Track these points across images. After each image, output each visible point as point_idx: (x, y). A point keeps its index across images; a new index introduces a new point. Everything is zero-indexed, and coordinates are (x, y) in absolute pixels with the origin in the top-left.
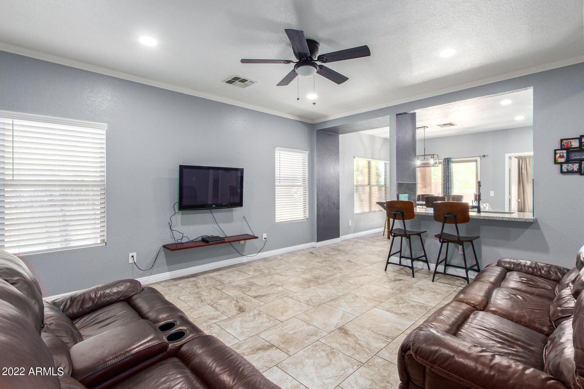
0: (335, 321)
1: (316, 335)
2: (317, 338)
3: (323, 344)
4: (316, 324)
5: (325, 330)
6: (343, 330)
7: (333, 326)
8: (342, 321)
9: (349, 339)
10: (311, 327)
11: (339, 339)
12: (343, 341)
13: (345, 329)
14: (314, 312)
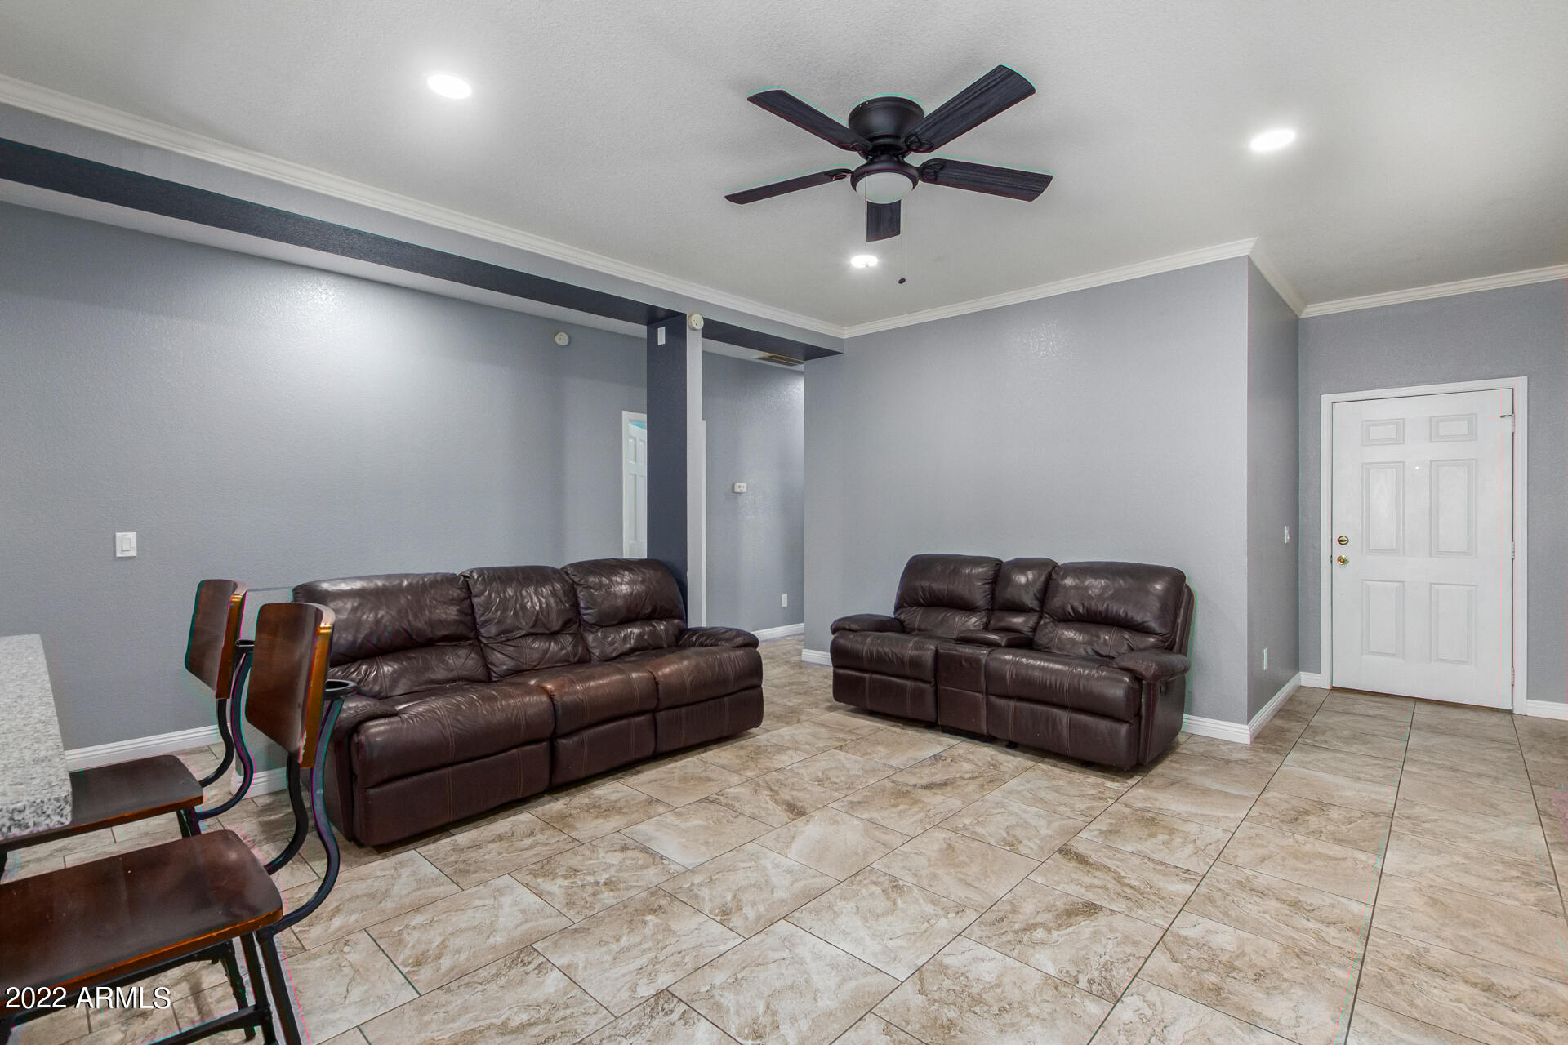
0: (811, 831)
1: (851, 802)
2: (848, 798)
3: (837, 790)
4: (856, 822)
5: (835, 811)
6: (796, 811)
7: (816, 818)
8: (795, 829)
9: (788, 798)
10: (866, 816)
11: (808, 796)
12: (800, 795)
13: (792, 813)
14: (866, 852)
